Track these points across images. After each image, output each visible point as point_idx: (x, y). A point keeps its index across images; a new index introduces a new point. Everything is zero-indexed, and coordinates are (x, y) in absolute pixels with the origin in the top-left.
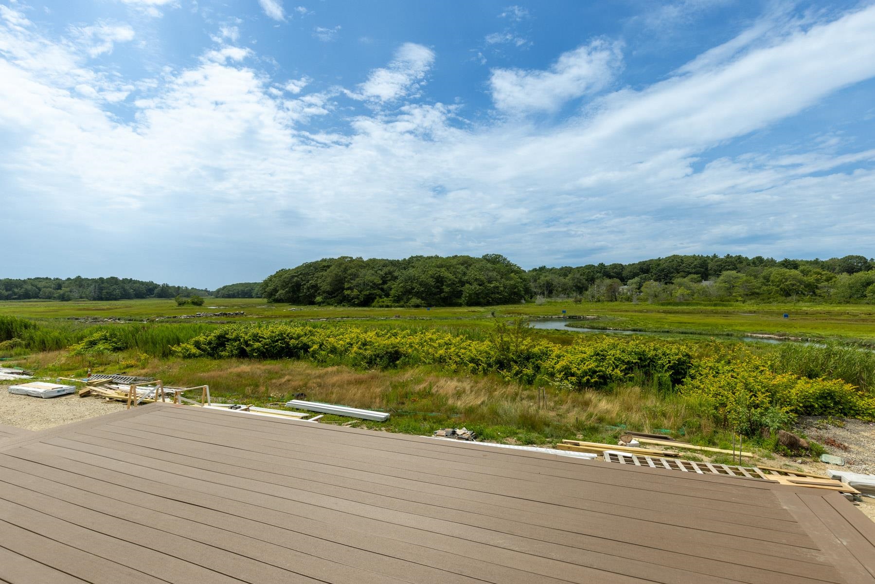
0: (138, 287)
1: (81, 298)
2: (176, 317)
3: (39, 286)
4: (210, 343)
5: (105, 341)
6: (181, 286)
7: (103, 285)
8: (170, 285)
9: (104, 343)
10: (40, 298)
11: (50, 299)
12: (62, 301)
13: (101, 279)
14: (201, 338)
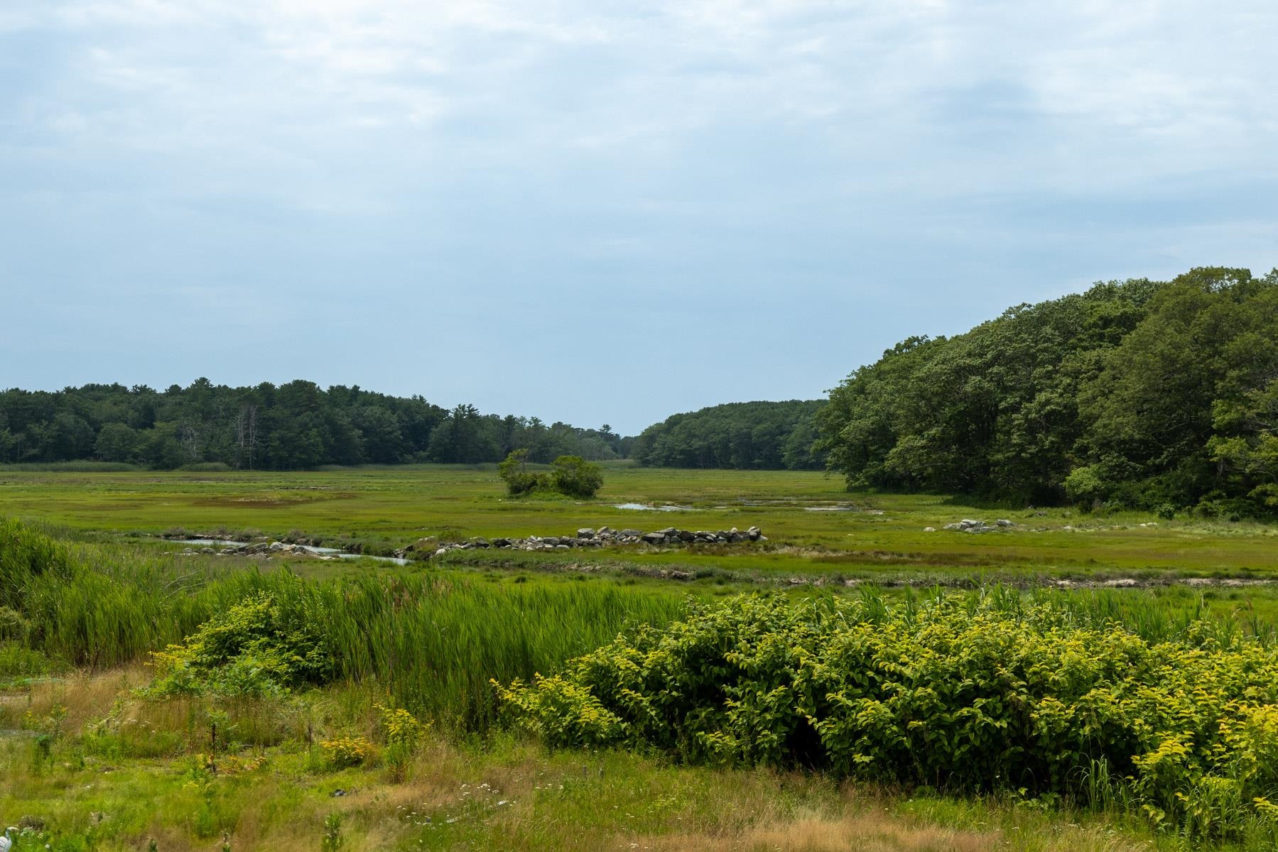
0: (379, 420)
1: (209, 458)
2: (504, 543)
3: (95, 415)
4: (654, 683)
5: (265, 639)
6: (517, 415)
7: (271, 413)
8: (483, 412)
9: (264, 647)
10: (97, 457)
11: (122, 460)
12: (155, 469)
13: (266, 388)
14: (621, 658)
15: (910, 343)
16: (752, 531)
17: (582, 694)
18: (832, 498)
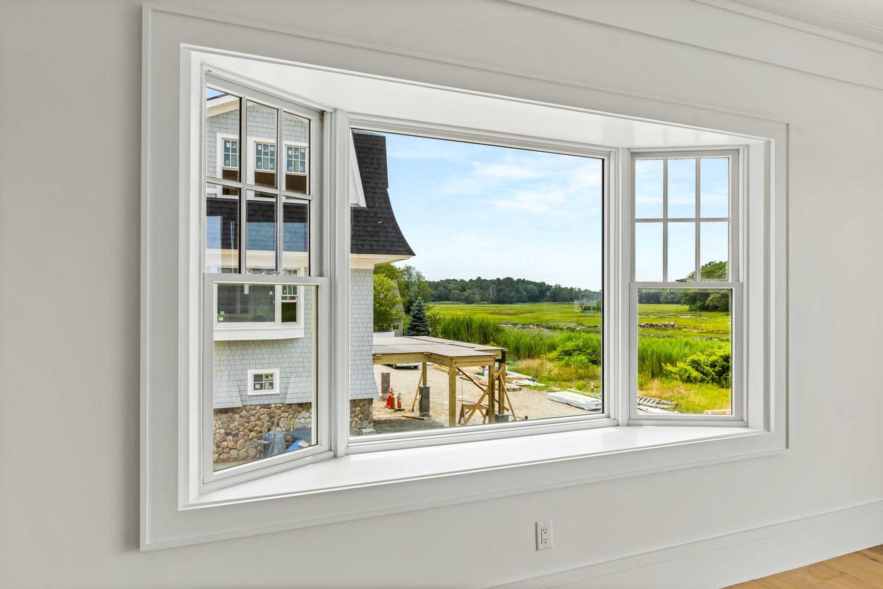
0: (532, 289)
1: (482, 301)
3: (449, 288)
4: (713, 365)
6: (573, 287)
7: (500, 287)
8: (563, 286)
9: (579, 354)
10: (450, 300)
11: (457, 301)
12: (467, 304)
13: (498, 279)
14: (702, 358)
15: (710, 264)
16: (672, 323)
17: (689, 368)
18: (682, 313)
